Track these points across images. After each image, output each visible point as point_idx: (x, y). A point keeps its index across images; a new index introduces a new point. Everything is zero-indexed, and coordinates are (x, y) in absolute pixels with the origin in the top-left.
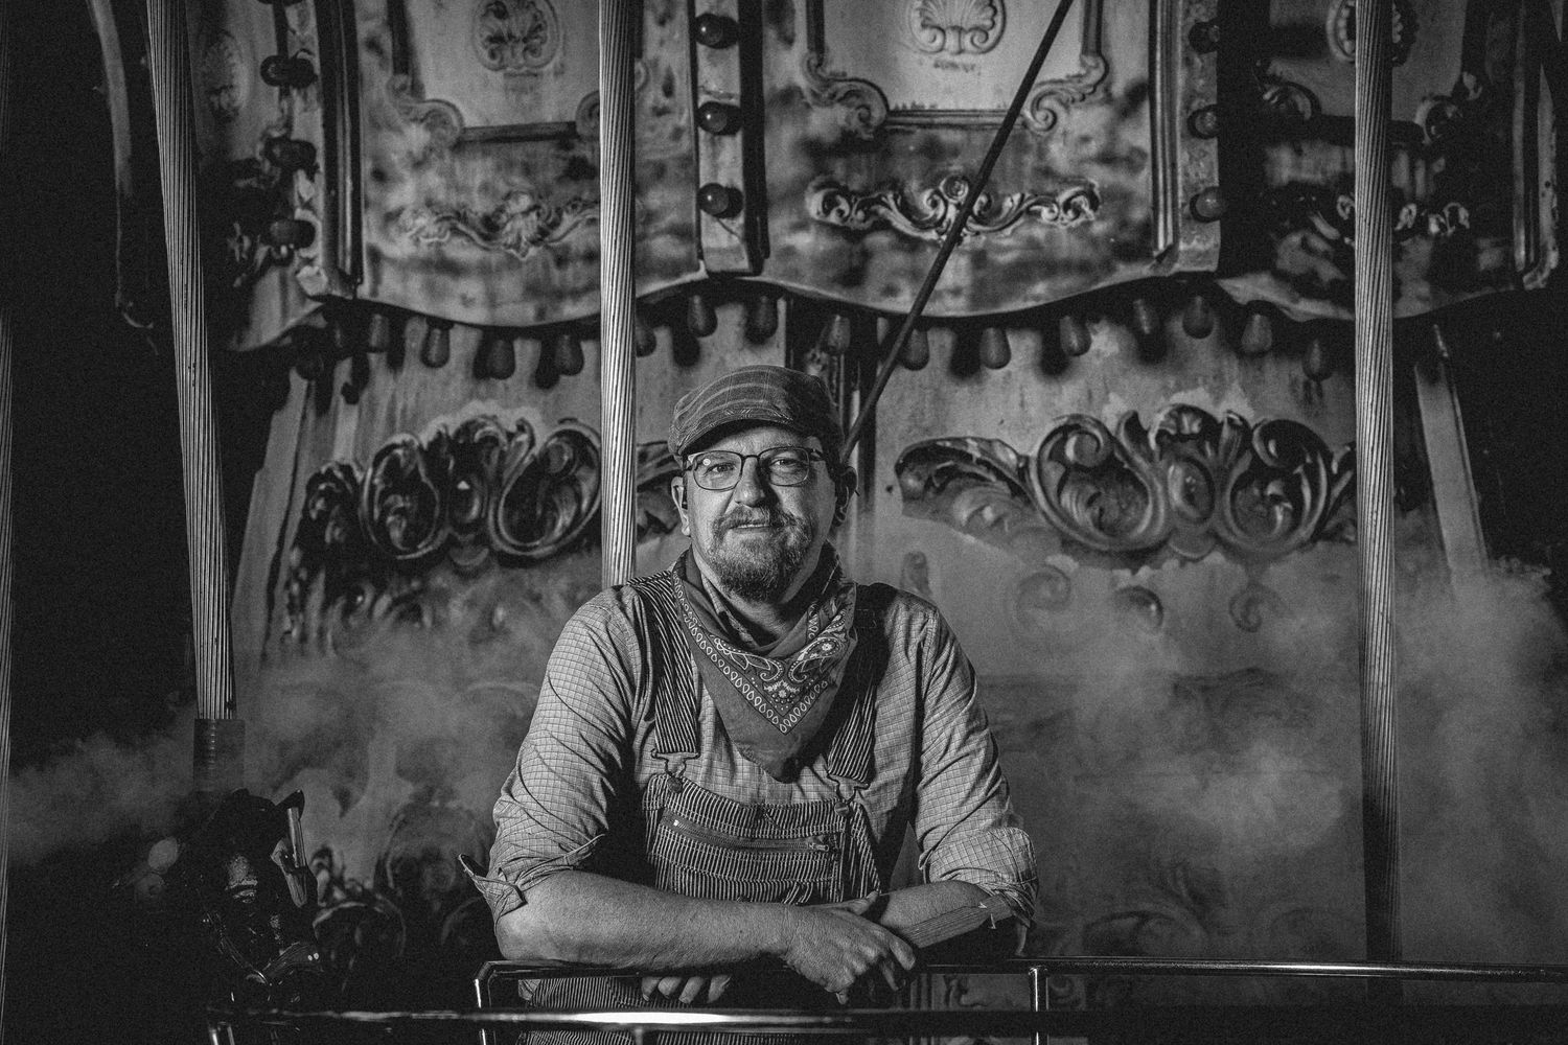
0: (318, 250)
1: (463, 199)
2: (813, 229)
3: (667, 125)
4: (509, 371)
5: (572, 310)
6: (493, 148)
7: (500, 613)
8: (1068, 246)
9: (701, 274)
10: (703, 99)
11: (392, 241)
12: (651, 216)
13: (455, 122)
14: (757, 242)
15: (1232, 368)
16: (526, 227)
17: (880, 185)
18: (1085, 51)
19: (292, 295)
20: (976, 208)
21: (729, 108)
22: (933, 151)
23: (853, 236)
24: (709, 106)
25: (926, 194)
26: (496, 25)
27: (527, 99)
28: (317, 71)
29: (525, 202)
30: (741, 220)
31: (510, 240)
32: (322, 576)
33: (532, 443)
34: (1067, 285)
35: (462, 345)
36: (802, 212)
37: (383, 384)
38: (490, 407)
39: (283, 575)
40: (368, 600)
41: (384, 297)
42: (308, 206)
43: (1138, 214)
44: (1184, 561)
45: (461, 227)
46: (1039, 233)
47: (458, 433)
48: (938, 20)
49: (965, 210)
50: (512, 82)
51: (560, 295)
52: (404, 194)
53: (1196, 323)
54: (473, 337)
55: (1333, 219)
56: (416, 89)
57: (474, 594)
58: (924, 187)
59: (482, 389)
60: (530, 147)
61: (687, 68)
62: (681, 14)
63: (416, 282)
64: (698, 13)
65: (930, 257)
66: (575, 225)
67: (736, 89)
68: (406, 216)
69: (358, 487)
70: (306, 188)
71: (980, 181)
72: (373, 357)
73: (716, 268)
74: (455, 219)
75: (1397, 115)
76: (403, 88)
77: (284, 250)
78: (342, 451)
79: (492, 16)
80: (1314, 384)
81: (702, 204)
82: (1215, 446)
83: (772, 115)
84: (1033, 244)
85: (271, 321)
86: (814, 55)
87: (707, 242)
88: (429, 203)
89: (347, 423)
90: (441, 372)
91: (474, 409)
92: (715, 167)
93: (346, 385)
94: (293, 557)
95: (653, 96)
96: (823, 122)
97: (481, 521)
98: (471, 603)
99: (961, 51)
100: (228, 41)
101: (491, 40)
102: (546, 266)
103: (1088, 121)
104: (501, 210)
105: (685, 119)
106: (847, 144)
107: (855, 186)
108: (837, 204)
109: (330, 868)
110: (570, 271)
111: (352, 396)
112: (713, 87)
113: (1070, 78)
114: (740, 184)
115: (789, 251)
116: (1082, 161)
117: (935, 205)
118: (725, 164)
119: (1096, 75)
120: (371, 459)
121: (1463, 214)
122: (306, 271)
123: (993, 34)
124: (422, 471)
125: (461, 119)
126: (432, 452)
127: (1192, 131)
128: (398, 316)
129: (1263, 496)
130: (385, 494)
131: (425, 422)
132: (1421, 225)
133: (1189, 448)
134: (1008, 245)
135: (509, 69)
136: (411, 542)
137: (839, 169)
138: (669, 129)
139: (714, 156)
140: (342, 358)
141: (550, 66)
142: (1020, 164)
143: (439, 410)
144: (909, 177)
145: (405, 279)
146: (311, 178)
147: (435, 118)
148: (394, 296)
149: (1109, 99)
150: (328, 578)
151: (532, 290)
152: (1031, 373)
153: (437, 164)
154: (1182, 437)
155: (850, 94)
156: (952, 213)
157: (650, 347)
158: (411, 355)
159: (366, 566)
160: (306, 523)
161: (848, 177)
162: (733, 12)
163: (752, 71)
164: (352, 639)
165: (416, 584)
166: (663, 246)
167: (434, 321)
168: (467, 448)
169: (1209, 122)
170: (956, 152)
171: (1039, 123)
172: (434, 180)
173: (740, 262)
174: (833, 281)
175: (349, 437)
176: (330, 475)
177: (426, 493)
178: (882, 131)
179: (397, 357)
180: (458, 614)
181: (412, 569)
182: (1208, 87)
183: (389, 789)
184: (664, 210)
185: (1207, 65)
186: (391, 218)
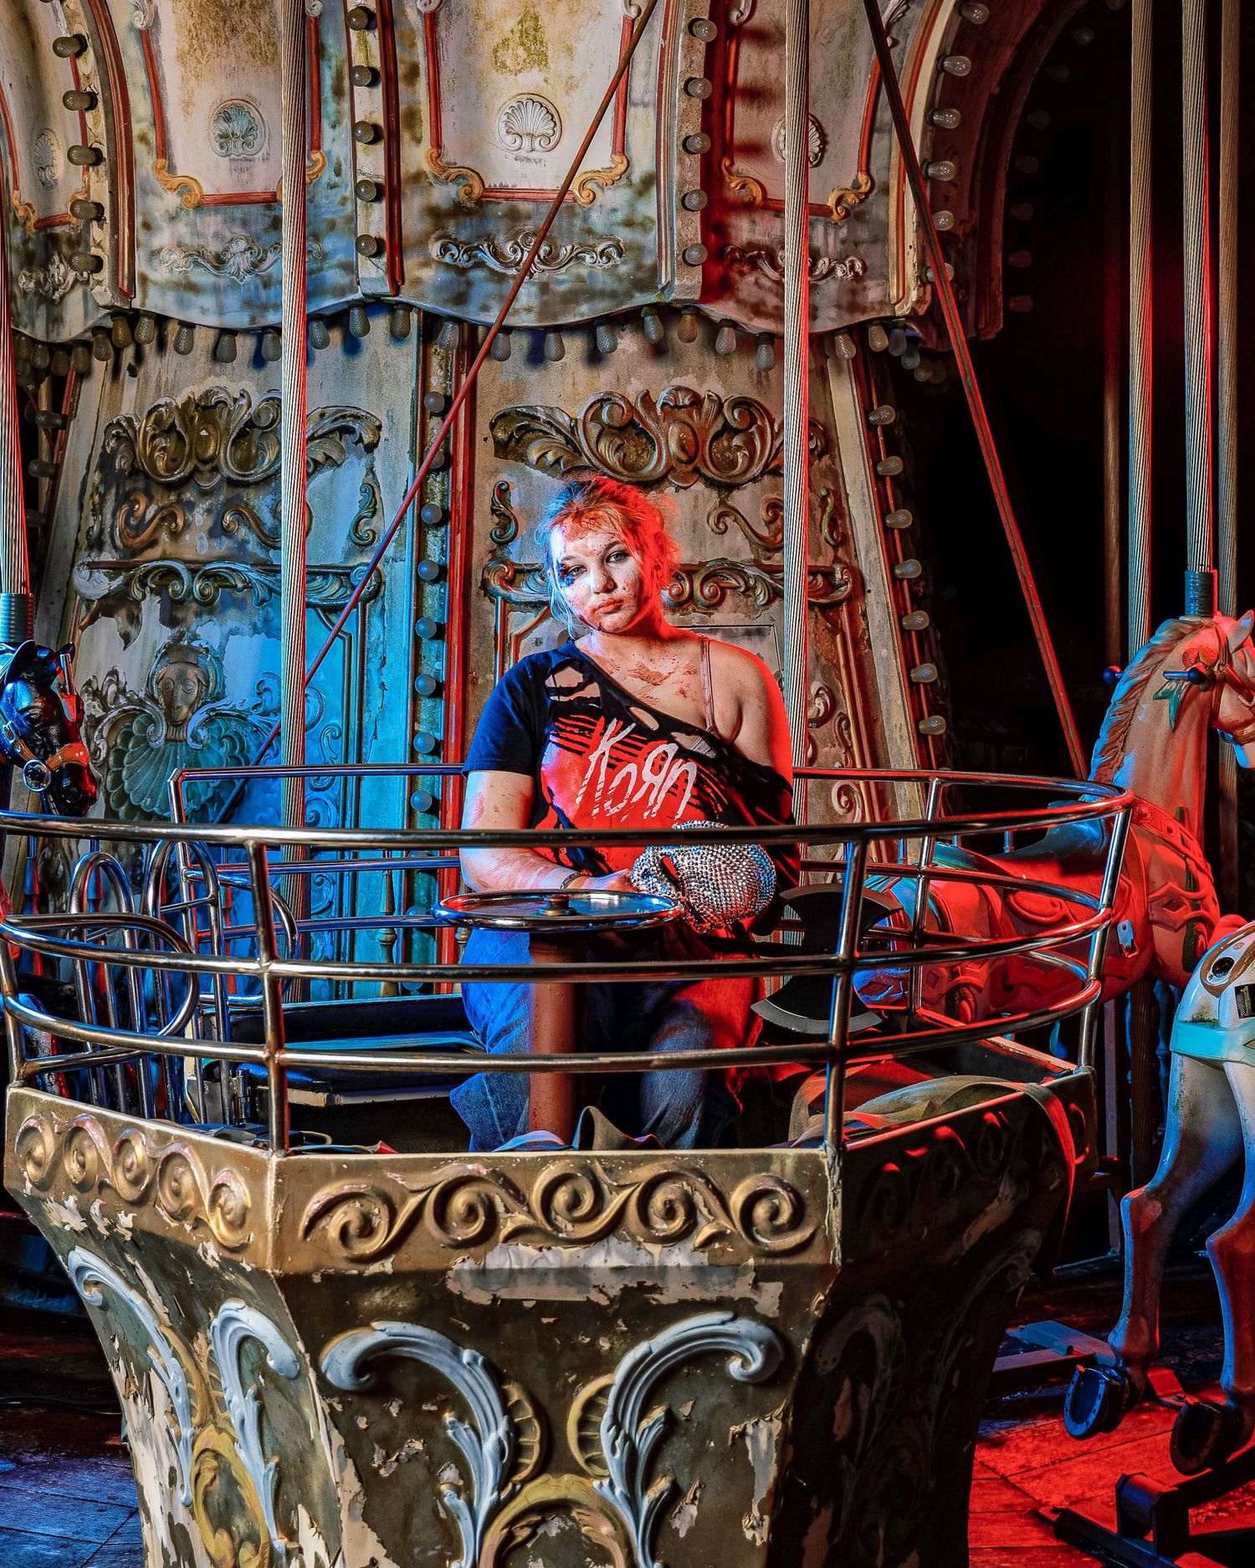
0: (105, 274)
1: (202, 242)
2: (434, 266)
3: (337, 195)
4: (232, 358)
5: (271, 319)
6: (222, 208)
7: (228, 518)
8: (603, 281)
9: (358, 295)
10: (360, 178)
11: (156, 270)
12: (324, 256)
13: (197, 192)
14: (396, 276)
15: (711, 362)
16: (244, 262)
17: (479, 237)
18: (614, 152)
19: (90, 304)
20: (542, 253)
21: (378, 185)
22: (514, 216)
23: (462, 271)
24: (362, 182)
25: (510, 244)
26: (223, 126)
27: (245, 176)
28: (105, 155)
29: (243, 245)
30: (384, 259)
31: (233, 270)
32: (113, 491)
33: (249, 405)
34: (602, 307)
35: (203, 340)
36: (427, 254)
37: (153, 363)
38: (222, 381)
39: (89, 490)
40: (142, 507)
41: (149, 307)
42: (99, 245)
43: (648, 261)
44: (678, 489)
45: (200, 260)
46: (584, 271)
47: (202, 397)
48: (517, 129)
49: (536, 252)
50: (235, 165)
51: (265, 307)
52: (163, 238)
53: (686, 334)
54: (211, 336)
55: (775, 266)
56: (171, 168)
57: (211, 504)
58: (508, 240)
59: (218, 368)
60: (246, 208)
61: (350, 157)
62: (346, 122)
63: (171, 297)
64: (358, 119)
65: (511, 285)
66: (276, 261)
67: (382, 172)
68: (164, 254)
69: (136, 432)
70: (99, 234)
71: (544, 234)
72: (147, 347)
73: (369, 292)
74: (196, 256)
75: (815, 199)
76: (163, 168)
77: (85, 274)
78: (127, 408)
79: (221, 120)
80: (763, 374)
81: (359, 249)
82: (699, 413)
83: (406, 190)
84: (580, 279)
85: (76, 323)
86: (435, 150)
87: (362, 274)
88: (179, 245)
89: (130, 389)
90: (191, 356)
91: (211, 382)
92: (368, 224)
93: (130, 365)
94: (95, 477)
95: (328, 176)
96: (442, 194)
97: (212, 459)
98: (209, 511)
99: (532, 150)
100: (51, 135)
101: (221, 137)
102: (257, 288)
103: (617, 198)
104: (227, 250)
105: (348, 192)
106: (457, 210)
107: (462, 238)
108: (449, 250)
109: (117, 682)
110: (273, 290)
112: (366, 170)
113: (604, 170)
114: (384, 235)
115: (418, 281)
116: (612, 225)
117: (515, 251)
118: (374, 221)
119: (622, 168)
120: (145, 414)
121: (859, 267)
122: (98, 289)
123: (554, 139)
124: (177, 423)
125: (200, 187)
126: (183, 410)
127: (684, 205)
128: (161, 321)
129: (729, 448)
130: (154, 437)
131: (179, 391)
132: (831, 272)
133: (682, 414)
134: (564, 279)
135: (233, 156)
136: (171, 470)
137: (451, 227)
138: (338, 198)
139: (367, 216)
140: (127, 346)
141: (260, 155)
142: (572, 225)
143: (189, 382)
144: (498, 231)
145: (164, 294)
146: (101, 227)
147: (183, 189)
148: (156, 307)
149: (630, 184)
150: (117, 494)
151: (248, 304)
152: (580, 364)
153: (185, 219)
154: (676, 407)
155: (458, 176)
156: (526, 255)
157: (326, 343)
158: (170, 346)
159: (141, 484)
160: (103, 455)
161: (457, 232)
162: (380, 121)
163: (393, 160)
164: (133, 533)
165: (173, 498)
166: (334, 276)
167: (183, 324)
168: (206, 409)
169: (694, 201)
170: (529, 217)
171: (583, 199)
172: (182, 229)
173: (385, 288)
174: (447, 301)
175: (131, 399)
176: (118, 422)
177: (180, 437)
178: (479, 202)
179: (161, 346)
180: (200, 518)
181: (170, 487)
182: (694, 177)
183: (154, 632)
184: (335, 251)
185: (693, 162)
186: (154, 254)
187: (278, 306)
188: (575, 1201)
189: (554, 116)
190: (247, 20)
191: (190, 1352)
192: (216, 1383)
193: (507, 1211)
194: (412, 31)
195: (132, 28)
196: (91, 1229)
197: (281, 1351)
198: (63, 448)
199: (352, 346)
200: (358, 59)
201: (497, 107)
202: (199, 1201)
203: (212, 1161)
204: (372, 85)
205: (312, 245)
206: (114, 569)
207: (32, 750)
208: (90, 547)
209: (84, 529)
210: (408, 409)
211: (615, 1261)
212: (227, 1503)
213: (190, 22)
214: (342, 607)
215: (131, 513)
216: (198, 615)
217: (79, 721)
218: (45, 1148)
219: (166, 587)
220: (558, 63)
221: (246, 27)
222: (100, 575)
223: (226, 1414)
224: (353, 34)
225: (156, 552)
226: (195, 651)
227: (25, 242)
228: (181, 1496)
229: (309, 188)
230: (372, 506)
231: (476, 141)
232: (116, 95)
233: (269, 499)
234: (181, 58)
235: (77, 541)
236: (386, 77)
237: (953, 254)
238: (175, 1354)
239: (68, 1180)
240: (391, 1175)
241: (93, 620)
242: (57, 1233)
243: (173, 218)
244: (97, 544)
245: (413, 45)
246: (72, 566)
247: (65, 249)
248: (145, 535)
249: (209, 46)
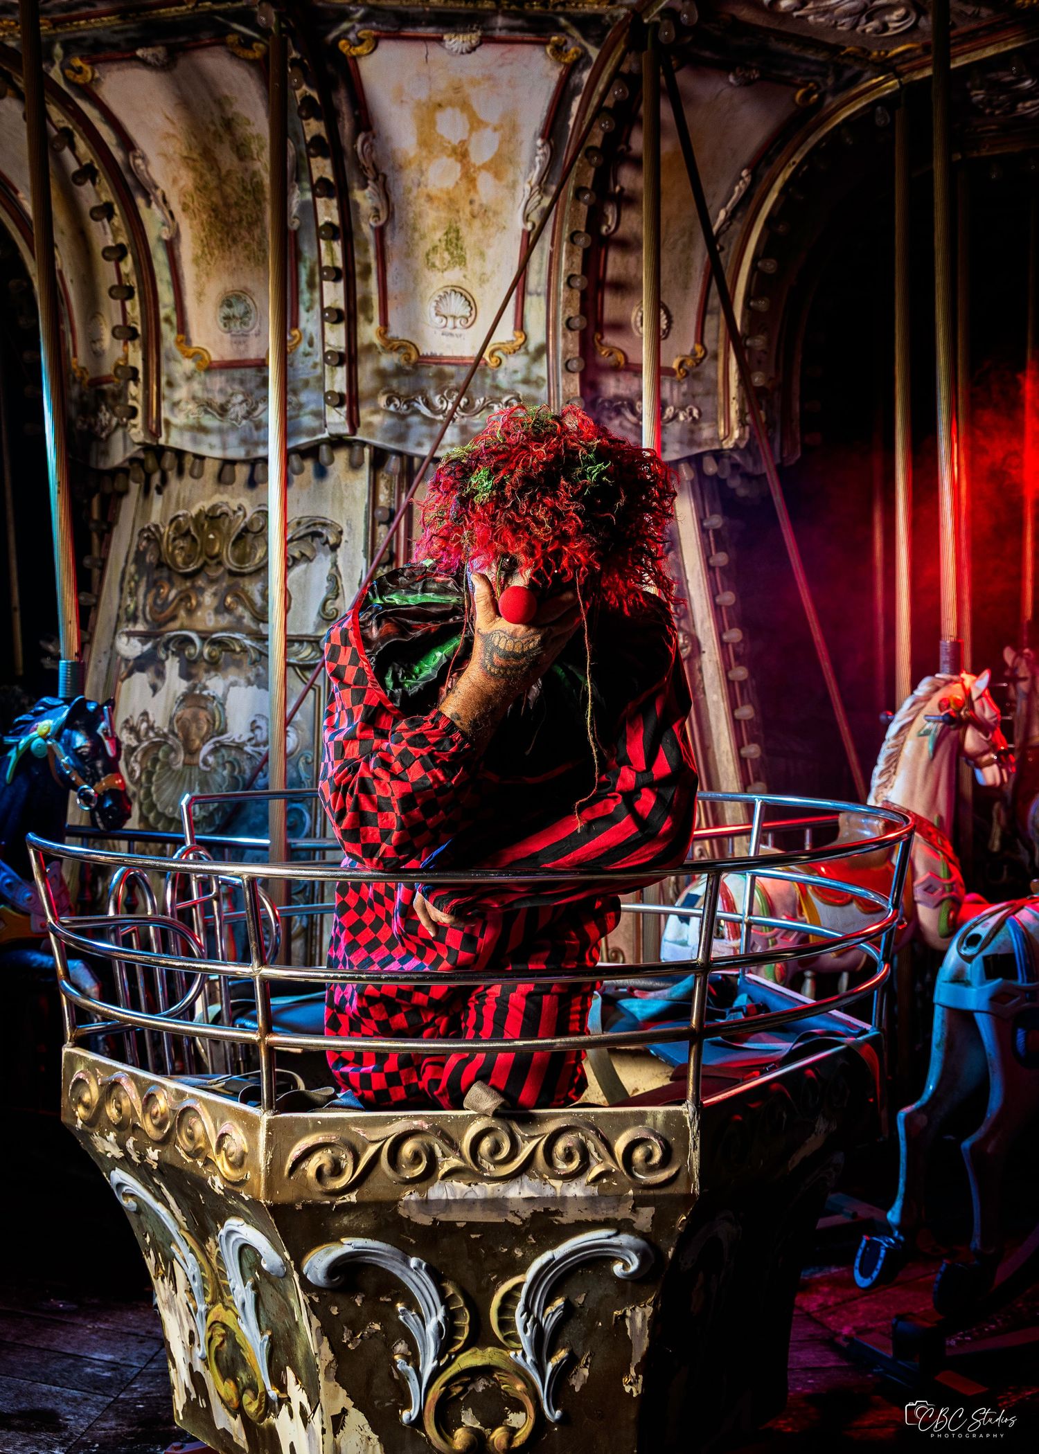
0: (139, 420)
1: (210, 396)
2: (381, 413)
3: (310, 361)
4: (232, 481)
5: (261, 452)
6: (225, 371)
7: (229, 600)
9: (326, 435)
10: (327, 349)
11: (176, 416)
12: (300, 406)
13: (206, 358)
14: (354, 422)
16: (241, 411)
17: (415, 392)
18: (515, 329)
19: (128, 442)
20: (462, 404)
21: (340, 354)
22: (441, 376)
23: (402, 417)
24: (330, 352)
25: (438, 397)
26: (227, 310)
27: (242, 347)
28: (140, 332)
29: (240, 398)
30: (345, 409)
31: (233, 416)
32: (145, 579)
33: (245, 516)
35: (211, 468)
36: (377, 405)
37: (174, 484)
38: (225, 498)
39: (127, 578)
40: (166, 590)
41: (171, 444)
42: (134, 398)
45: (209, 409)
47: (210, 510)
48: (444, 312)
49: (457, 404)
50: (234, 339)
52: (181, 393)
54: (217, 465)
55: (634, 412)
56: (188, 341)
57: (216, 589)
58: (437, 394)
59: (222, 488)
60: (243, 371)
61: (320, 333)
62: (317, 307)
63: (187, 436)
64: (326, 305)
65: (439, 427)
67: (343, 344)
68: (182, 405)
69: (162, 536)
70: (134, 390)
71: (464, 390)
72: (170, 473)
73: (334, 432)
74: (206, 406)
75: (663, 364)
76: (182, 341)
77: (124, 420)
78: (155, 518)
79: (225, 306)
81: (326, 401)
83: (361, 357)
85: (118, 455)
86: (382, 328)
87: (329, 419)
88: (193, 398)
89: (157, 503)
90: (202, 480)
91: (217, 499)
92: (333, 383)
93: (157, 486)
94: (132, 568)
95: (303, 347)
96: (388, 361)
97: (217, 556)
98: (215, 594)
99: (455, 327)
100: (100, 318)
101: (225, 318)
102: (250, 430)
103: (518, 362)
104: (228, 402)
105: (319, 358)
106: (399, 371)
107: (402, 393)
108: (394, 401)
109: (148, 721)
110: (262, 432)
111: (160, 491)
112: (332, 343)
113: (508, 342)
114: (345, 391)
115: (370, 425)
116: (514, 382)
117: (442, 402)
118: (338, 380)
119: (521, 340)
120: (168, 522)
121: (695, 412)
122: (134, 431)
123: (471, 320)
124: (191, 529)
125: (209, 356)
126: (197, 519)
127: (567, 369)
128: (180, 454)
130: (174, 539)
131: (193, 505)
132: (675, 416)
134: (477, 423)
135: (233, 333)
136: (187, 564)
137: (394, 383)
138: (311, 363)
139: (332, 377)
140: (154, 472)
141: (253, 332)
142: (483, 383)
143: (201, 498)
144: (429, 388)
146: (136, 385)
147: (197, 356)
148: (176, 444)
149: (527, 353)
150: (148, 581)
151: (244, 441)
153: (198, 378)
155: (399, 347)
156: (450, 406)
157: (301, 470)
158: (187, 472)
159: (165, 573)
160: (138, 552)
161: (399, 387)
162: (341, 305)
163: (351, 335)
164: (159, 610)
165: (188, 584)
166: (307, 421)
167: (197, 456)
168: (213, 518)
169: (574, 365)
170: (452, 377)
171: (492, 363)
172: (196, 386)
173: (345, 430)
174: (391, 440)
175: (158, 511)
176: (149, 529)
177: (194, 539)
178: (416, 366)
179: (180, 472)
180: (208, 599)
181: (187, 576)
182: (575, 347)
183: (175, 684)
184: (308, 403)
185: (574, 337)
186: (175, 405)
187: (265, 444)
188: (496, 1148)
189: (470, 302)
190: (244, 233)
191: (203, 1251)
192: (223, 1275)
193: (444, 1155)
194: (366, 242)
195: (160, 239)
196: (127, 1156)
197: (271, 1258)
198: (108, 546)
199: (321, 473)
200: (326, 262)
201: (429, 296)
202: (208, 1145)
203: (218, 1115)
204: (336, 280)
205: (290, 397)
206: (144, 637)
207: (84, 779)
208: (128, 620)
209: (124, 606)
210: (362, 518)
211: (527, 1193)
212: (233, 1360)
213: (203, 234)
214: (315, 665)
215: (158, 595)
216: (207, 671)
217: (118, 757)
218: (92, 1094)
219: (183, 650)
220: (474, 264)
221: (244, 238)
222: (135, 641)
223: (231, 1297)
224: (323, 243)
225: (176, 624)
226: (205, 698)
227: (81, 395)
228: (199, 1352)
229: (289, 356)
230: (335, 590)
231: (414, 323)
232: (148, 288)
233: (259, 586)
234: (196, 261)
235: (118, 616)
236: (347, 274)
237: (764, 403)
238: (192, 1251)
239: (109, 1121)
240: (354, 1129)
241: (130, 674)
242: (102, 1157)
243: (189, 378)
244: (133, 619)
245: (367, 251)
246: (115, 633)
247: (110, 401)
248: (168, 612)
249: (216, 252)
